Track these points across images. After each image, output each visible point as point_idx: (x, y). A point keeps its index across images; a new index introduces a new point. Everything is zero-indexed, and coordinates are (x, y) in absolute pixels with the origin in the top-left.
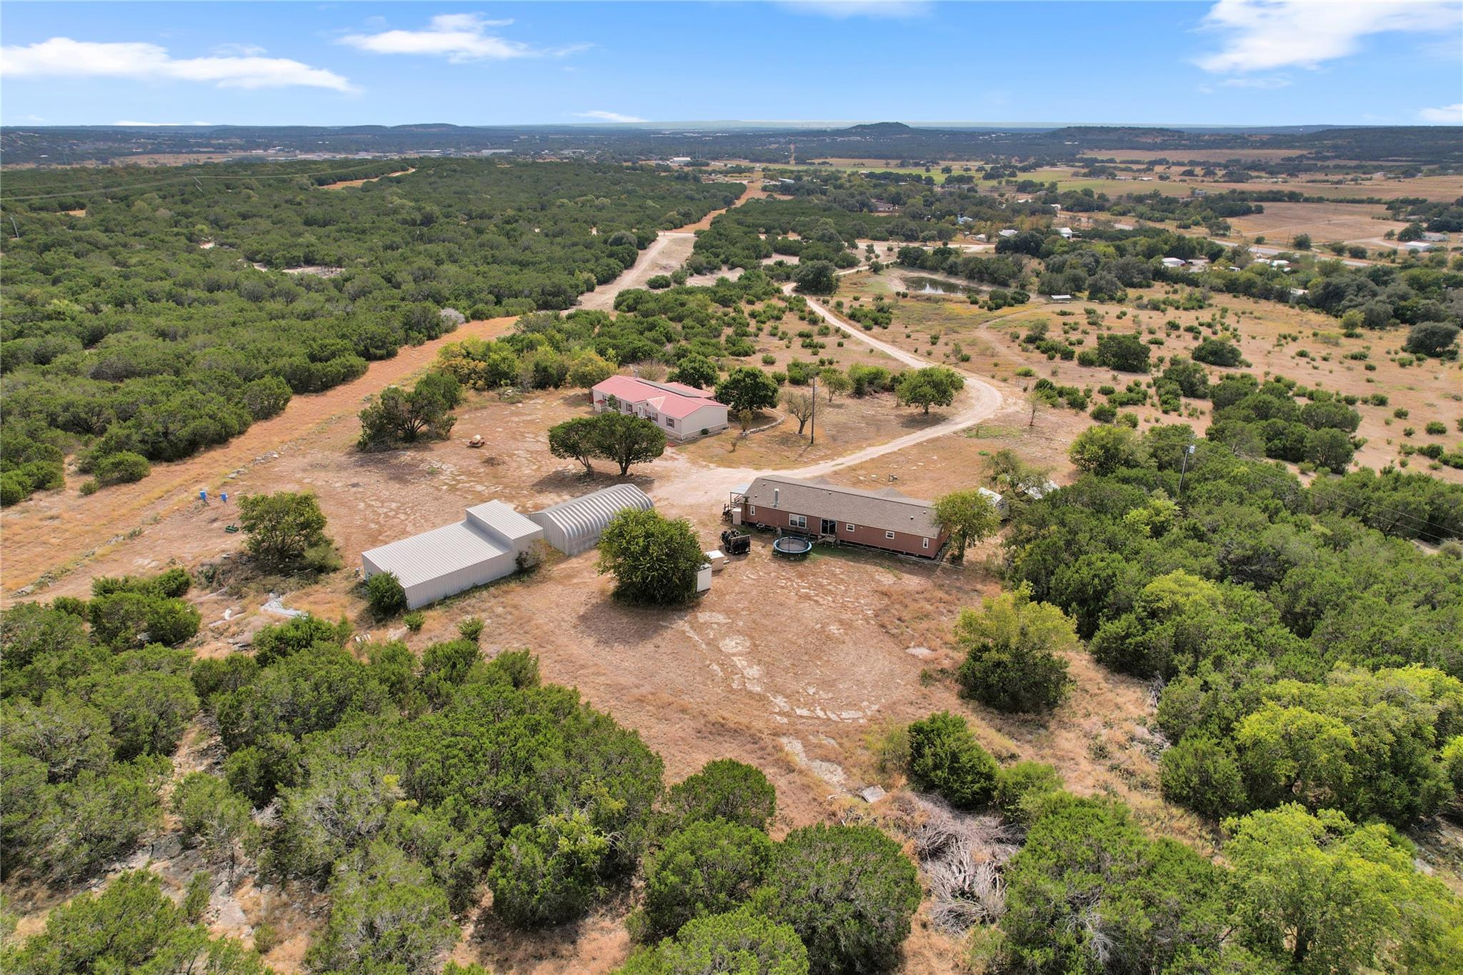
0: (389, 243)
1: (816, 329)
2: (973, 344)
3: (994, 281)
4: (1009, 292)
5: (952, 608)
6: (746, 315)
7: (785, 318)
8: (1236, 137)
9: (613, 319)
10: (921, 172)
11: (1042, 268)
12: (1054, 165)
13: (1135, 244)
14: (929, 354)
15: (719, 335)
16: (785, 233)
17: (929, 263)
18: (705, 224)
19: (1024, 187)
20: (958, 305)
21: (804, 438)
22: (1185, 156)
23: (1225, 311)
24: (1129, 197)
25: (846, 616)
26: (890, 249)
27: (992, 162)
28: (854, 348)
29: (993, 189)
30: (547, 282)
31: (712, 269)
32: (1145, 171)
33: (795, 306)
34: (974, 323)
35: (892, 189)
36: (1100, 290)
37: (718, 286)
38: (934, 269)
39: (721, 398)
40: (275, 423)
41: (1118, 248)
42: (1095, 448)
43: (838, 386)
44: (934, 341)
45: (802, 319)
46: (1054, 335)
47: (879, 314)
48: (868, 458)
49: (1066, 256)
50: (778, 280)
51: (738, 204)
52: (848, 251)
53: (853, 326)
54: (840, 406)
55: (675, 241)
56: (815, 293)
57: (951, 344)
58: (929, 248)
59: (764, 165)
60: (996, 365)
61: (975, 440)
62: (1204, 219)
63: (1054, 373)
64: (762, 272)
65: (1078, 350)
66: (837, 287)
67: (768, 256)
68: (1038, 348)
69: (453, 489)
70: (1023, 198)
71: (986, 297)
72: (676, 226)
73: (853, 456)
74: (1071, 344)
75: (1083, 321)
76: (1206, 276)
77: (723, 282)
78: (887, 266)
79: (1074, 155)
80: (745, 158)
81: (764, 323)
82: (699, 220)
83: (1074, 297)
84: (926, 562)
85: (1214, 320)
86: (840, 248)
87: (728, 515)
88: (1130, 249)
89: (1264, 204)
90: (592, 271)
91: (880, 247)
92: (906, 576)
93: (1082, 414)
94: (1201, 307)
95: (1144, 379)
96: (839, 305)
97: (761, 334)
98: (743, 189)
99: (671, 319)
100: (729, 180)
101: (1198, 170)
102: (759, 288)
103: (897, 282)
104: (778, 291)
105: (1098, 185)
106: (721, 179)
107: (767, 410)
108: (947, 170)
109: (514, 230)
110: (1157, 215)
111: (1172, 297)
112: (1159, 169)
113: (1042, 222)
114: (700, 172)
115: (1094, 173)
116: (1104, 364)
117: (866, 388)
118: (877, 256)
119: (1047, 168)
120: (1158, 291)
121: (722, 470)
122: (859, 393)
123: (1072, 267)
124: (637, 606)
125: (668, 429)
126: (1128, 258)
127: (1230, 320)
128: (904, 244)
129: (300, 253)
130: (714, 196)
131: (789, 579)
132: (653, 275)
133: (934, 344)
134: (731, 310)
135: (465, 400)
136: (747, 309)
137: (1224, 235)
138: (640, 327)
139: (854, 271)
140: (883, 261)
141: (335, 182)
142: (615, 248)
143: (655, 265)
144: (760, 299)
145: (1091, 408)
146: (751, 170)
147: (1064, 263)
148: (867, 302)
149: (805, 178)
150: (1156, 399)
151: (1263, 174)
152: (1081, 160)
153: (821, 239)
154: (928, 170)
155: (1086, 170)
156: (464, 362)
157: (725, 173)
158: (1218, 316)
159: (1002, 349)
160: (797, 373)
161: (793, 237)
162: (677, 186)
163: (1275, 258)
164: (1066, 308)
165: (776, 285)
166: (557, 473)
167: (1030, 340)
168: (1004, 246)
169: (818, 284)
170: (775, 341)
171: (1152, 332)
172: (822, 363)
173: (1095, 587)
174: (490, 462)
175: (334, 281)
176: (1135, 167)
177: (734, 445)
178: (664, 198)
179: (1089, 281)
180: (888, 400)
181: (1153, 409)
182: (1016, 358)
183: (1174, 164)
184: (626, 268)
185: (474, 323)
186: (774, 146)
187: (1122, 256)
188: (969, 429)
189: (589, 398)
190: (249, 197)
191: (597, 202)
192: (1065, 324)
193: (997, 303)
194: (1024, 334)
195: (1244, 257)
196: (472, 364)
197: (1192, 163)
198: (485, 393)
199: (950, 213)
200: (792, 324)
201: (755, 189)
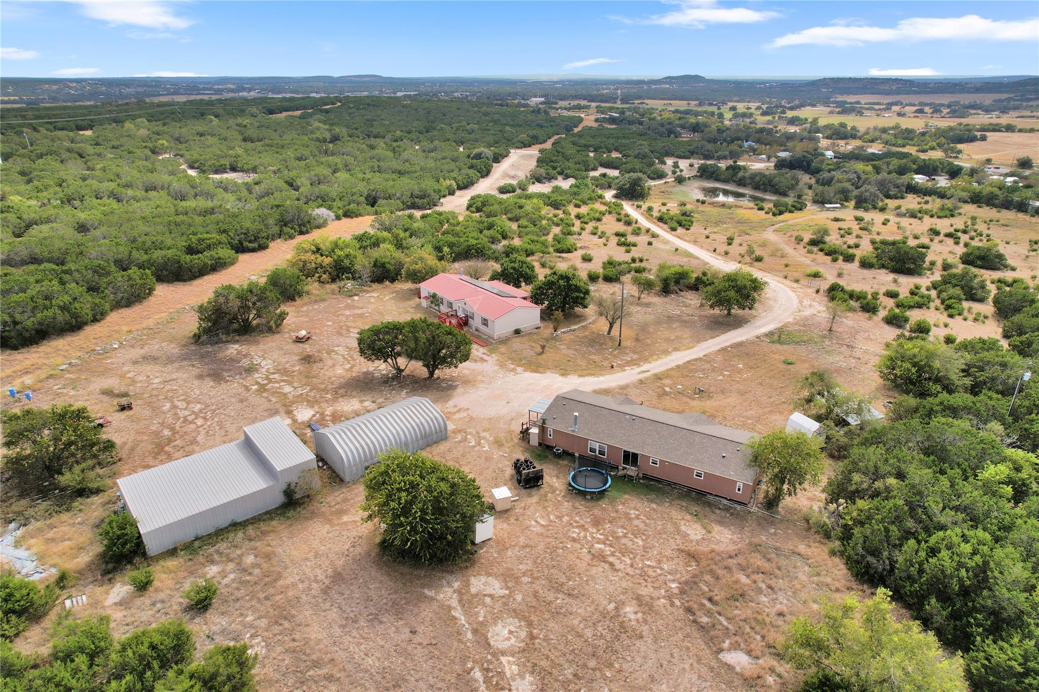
0: (299, 155)
1: (629, 229)
2: (764, 245)
3: (777, 192)
4: (790, 200)
5: (772, 583)
6: (572, 217)
7: (604, 219)
8: (956, 85)
9: (461, 219)
10: (713, 109)
11: (813, 181)
12: (814, 106)
13: (888, 164)
14: (727, 253)
15: (548, 234)
16: (609, 152)
17: (723, 177)
18: (548, 145)
19: (793, 121)
20: (746, 210)
21: (612, 339)
22: (916, 99)
23: (974, 219)
24: (875, 128)
25: (645, 591)
26: (691, 165)
27: (767, 103)
28: (661, 246)
29: (769, 122)
30: (416, 187)
31: (550, 178)
32: (885, 110)
33: (614, 210)
34: (762, 226)
35: (692, 120)
36: (866, 201)
37: (553, 192)
38: (726, 181)
39: (536, 298)
40: (136, 311)
41: (874, 167)
42: (907, 365)
43: (647, 286)
44: (730, 241)
45: (619, 220)
46: (833, 239)
47: (683, 218)
48: (673, 365)
49: (833, 173)
50: (601, 188)
51: (576, 130)
52: (658, 166)
53: (661, 228)
54: (647, 305)
55: (523, 156)
56: (630, 199)
57: (745, 245)
58: (723, 165)
59: (598, 104)
60: (786, 266)
61: (778, 346)
62: (938, 145)
63: (840, 275)
64: (589, 182)
65: (858, 253)
66: (648, 194)
67: (595, 169)
68: (821, 250)
69: (262, 388)
70: (792, 129)
71: (771, 205)
72: (525, 145)
73: (659, 362)
74: (849, 247)
75: (855, 226)
76: (952, 190)
77: (556, 189)
78: (689, 178)
79: (829, 98)
80: (585, 99)
81: (586, 223)
82: (545, 141)
83: (843, 206)
84: (738, 507)
85: (967, 227)
86: (652, 164)
87: (525, 433)
88: (884, 167)
89: (988, 134)
90: (455, 179)
91: (683, 164)
92: (717, 528)
93: (875, 318)
94: (952, 216)
95: (924, 282)
96: (650, 209)
97: (584, 233)
98: (581, 120)
99: (510, 219)
100: (571, 114)
101: (927, 109)
102: (585, 194)
103: (696, 191)
104: (601, 197)
105: (850, 121)
106: (565, 113)
107: (578, 310)
108: (733, 109)
109: (399, 147)
110: (900, 142)
111: (925, 207)
112: (896, 108)
113: (810, 146)
114: (550, 108)
115: (845, 111)
116: (883, 266)
117: (673, 287)
118: (681, 171)
119: (808, 108)
120: (911, 202)
121: (528, 375)
122: (666, 290)
123: (839, 181)
124: (403, 563)
125: (483, 328)
126: (884, 175)
127: (981, 227)
128: (703, 162)
129: (226, 162)
130: (558, 125)
131: (582, 527)
132: (502, 183)
133: (729, 244)
134: (560, 212)
135: (308, 293)
136: (573, 211)
137: (956, 157)
138: (481, 226)
139: (662, 181)
140: (686, 174)
141: (281, 112)
142: (474, 161)
143: (506, 175)
144: (585, 203)
145: (882, 313)
146: (588, 107)
147: (832, 179)
148: (673, 208)
149: (627, 113)
150: (938, 302)
151: (980, 112)
152: (833, 102)
153: (637, 157)
154: (719, 108)
155: (838, 110)
156: (313, 257)
157: (568, 109)
158: (969, 223)
159: (789, 250)
160: (611, 272)
161: (615, 155)
162: (530, 117)
163: (1007, 175)
164: (839, 214)
165: (600, 192)
166: (366, 373)
167: (813, 243)
168: (781, 164)
169: (632, 192)
170: (595, 239)
171: (916, 237)
172: (634, 260)
173: (961, 580)
174: (307, 359)
175: (246, 184)
176: (877, 107)
177: (543, 347)
178: (520, 126)
179: (856, 192)
180: (692, 299)
181: (937, 313)
182: (803, 259)
183: (907, 105)
184: (482, 177)
185: (345, 221)
186: (606, 91)
187: (878, 173)
188: (770, 334)
189: (418, 294)
190: (211, 121)
191: (468, 127)
192: (840, 229)
193: (779, 210)
194: (807, 237)
195: (980, 174)
196: (320, 259)
197: (921, 104)
198: (328, 286)
199: (738, 139)
200: (610, 225)
201: (589, 120)
